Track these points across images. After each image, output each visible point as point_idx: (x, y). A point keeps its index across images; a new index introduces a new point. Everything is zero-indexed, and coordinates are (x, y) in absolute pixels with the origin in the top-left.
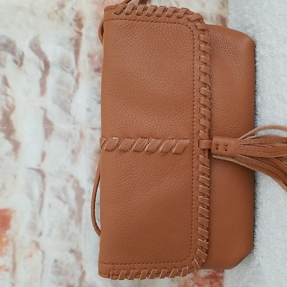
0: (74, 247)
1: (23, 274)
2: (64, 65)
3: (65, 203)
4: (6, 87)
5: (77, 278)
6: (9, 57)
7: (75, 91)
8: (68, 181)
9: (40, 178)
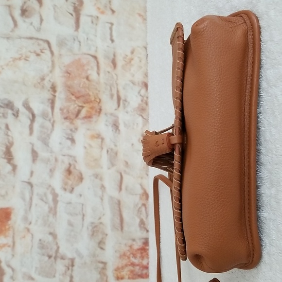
0: (52, 231)
1: (19, 248)
2: (44, 115)
3: (46, 203)
4: (8, 131)
5: (54, 251)
6: (10, 112)
7: (51, 132)
8: (47, 189)
9: (29, 187)
